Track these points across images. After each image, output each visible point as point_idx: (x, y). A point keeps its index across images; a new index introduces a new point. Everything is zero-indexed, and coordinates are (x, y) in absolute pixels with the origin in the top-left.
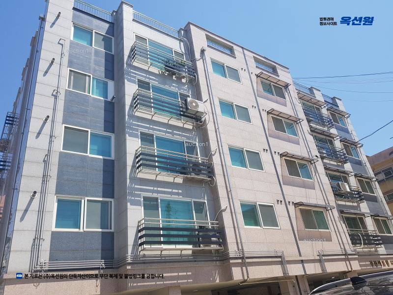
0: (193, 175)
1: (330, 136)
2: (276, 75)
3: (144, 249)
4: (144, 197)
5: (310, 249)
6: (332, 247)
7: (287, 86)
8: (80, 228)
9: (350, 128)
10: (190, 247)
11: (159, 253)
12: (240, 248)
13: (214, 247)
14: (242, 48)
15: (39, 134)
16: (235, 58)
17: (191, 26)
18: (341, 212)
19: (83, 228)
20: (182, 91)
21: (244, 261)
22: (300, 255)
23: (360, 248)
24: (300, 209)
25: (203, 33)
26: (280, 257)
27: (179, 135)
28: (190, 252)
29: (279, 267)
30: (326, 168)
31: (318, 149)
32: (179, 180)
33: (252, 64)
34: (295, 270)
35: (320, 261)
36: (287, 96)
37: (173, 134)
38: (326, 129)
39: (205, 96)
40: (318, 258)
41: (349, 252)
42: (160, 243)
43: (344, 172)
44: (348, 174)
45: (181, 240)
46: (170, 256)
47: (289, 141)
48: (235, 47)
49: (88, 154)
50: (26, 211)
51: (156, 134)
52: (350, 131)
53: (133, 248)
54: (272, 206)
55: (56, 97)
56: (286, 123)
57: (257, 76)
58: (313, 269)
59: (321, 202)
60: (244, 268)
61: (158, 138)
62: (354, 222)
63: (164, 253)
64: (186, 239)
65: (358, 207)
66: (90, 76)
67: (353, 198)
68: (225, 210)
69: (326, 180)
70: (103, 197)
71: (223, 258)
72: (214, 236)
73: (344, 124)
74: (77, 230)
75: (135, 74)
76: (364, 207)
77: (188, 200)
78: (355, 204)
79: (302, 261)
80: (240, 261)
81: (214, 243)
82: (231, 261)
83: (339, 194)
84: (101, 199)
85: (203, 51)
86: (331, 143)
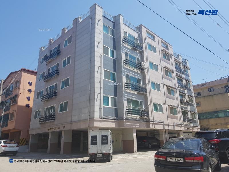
0: (141, 92)
1: (182, 78)
2: (168, 50)
3: (129, 116)
4: (127, 98)
5: (171, 121)
6: (177, 121)
7: (171, 55)
8: (109, 106)
9: (189, 74)
10: (139, 116)
11: (131, 117)
12: (153, 118)
13: (146, 117)
14: (158, 36)
15: (98, 72)
16: (155, 41)
17: (142, 26)
18: (182, 109)
19: (110, 106)
20: (137, 57)
21: (154, 123)
22: (168, 123)
23: (186, 123)
24: (170, 107)
25: (146, 29)
26: (163, 123)
27: (136, 75)
28: (139, 118)
29: (162, 126)
30: (179, 92)
31: (178, 84)
32: (136, 93)
33: (160, 44)
34: (166, 128)
35: (173, 126)
36: (170, 60)
37: (135, 75)
38: (181, 74)
39: (145, 60)
40: (173, 125)
41: (182, 124)
42: (131, 114)
43: (184, 94)
44: (185, 94)
45: (135, 113)
46: (134, 118)
47: (169, 80)
48: (156, 36)
49: (110, 80)
50: (97, 99)
51: (130, 75)
52: (189, 75)
53: (125, 115)
54: (162, 105)
55: (101, 57)
56: (169, 72)
57: (162, 50)
58: (171, 128)
59: (176, 105)
60: (153, 125)
61: (131, 76)
62: (185, 113)
63: (133, 117)
64: (136, 113)
65: (187, 108)
66: (109, 48)
67: (186, 104)
68: (149, 105)
69: (179, 96)
70: (115, 96)
71: (147, 121)
72: (146, 114)
73: (187, 73)
74: (108, 106)
75: (124, 49)
76: (189, 108)
77: (138, 100)
78: (186, 107)
79: (168, 125)
80: (152, 122)
81: (146, 116)
82: (150, 122)
83: (182, 102)
84: (114, 97)
85: (145, 39)
86: (182, 81)
